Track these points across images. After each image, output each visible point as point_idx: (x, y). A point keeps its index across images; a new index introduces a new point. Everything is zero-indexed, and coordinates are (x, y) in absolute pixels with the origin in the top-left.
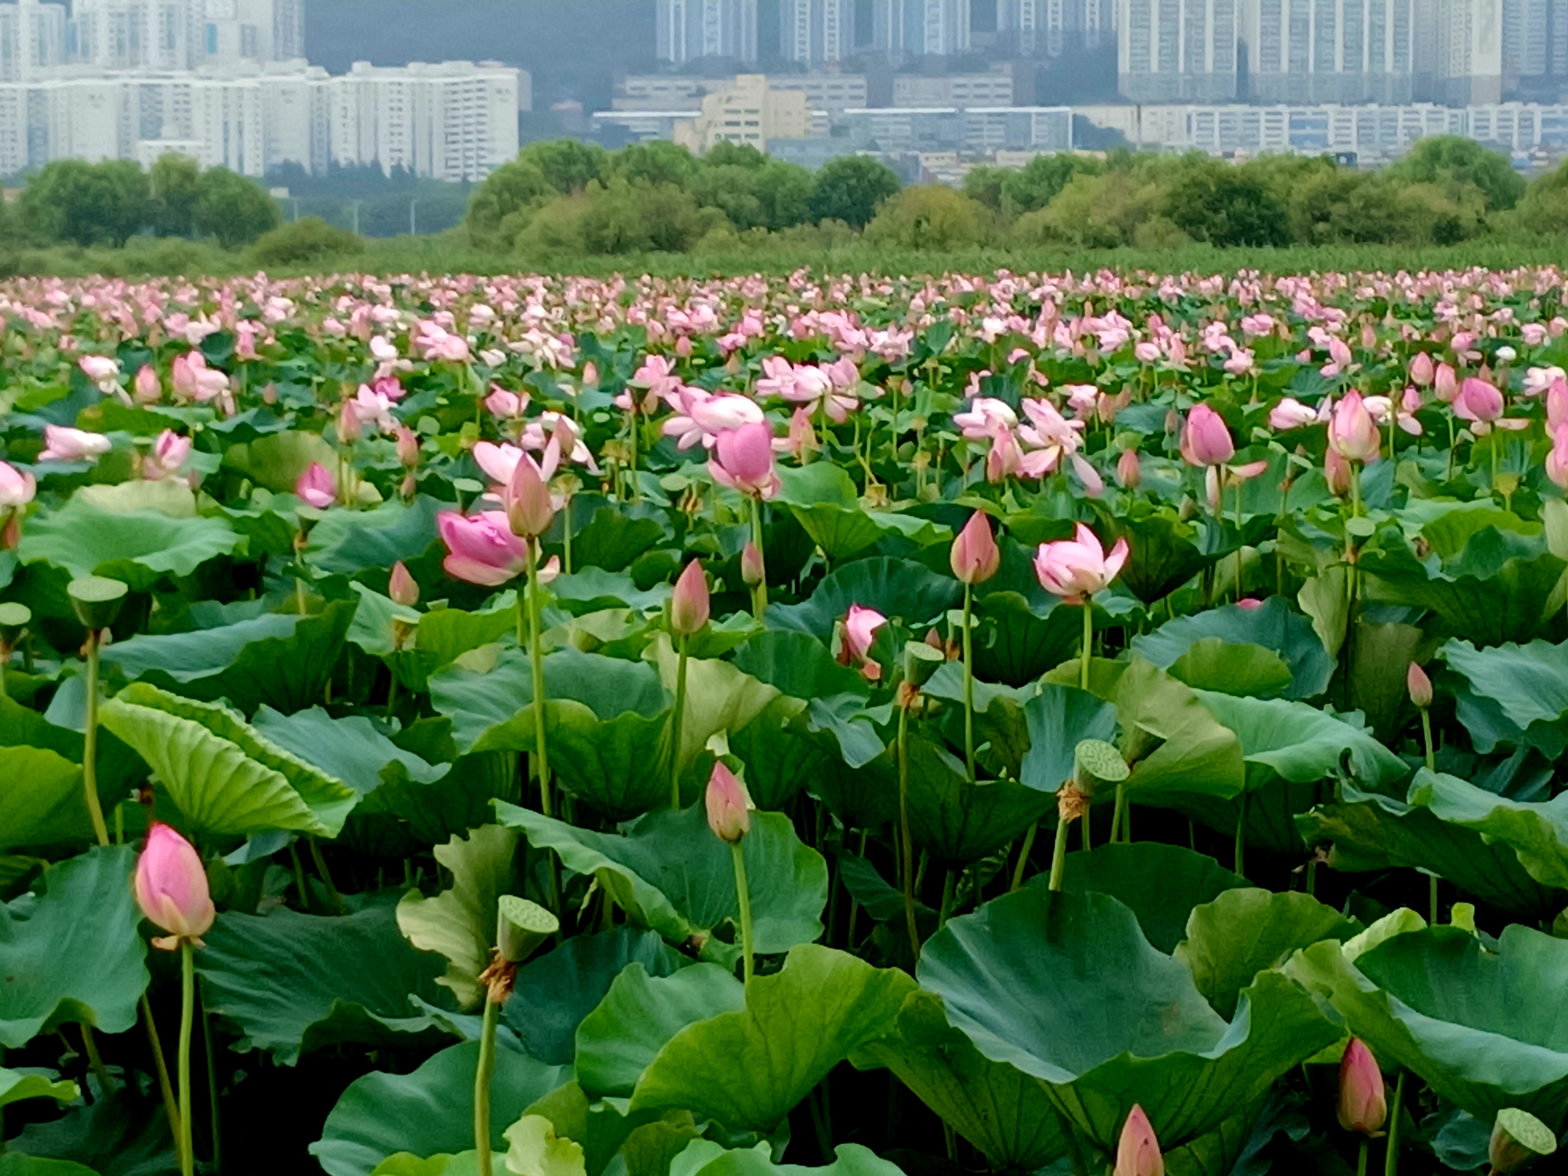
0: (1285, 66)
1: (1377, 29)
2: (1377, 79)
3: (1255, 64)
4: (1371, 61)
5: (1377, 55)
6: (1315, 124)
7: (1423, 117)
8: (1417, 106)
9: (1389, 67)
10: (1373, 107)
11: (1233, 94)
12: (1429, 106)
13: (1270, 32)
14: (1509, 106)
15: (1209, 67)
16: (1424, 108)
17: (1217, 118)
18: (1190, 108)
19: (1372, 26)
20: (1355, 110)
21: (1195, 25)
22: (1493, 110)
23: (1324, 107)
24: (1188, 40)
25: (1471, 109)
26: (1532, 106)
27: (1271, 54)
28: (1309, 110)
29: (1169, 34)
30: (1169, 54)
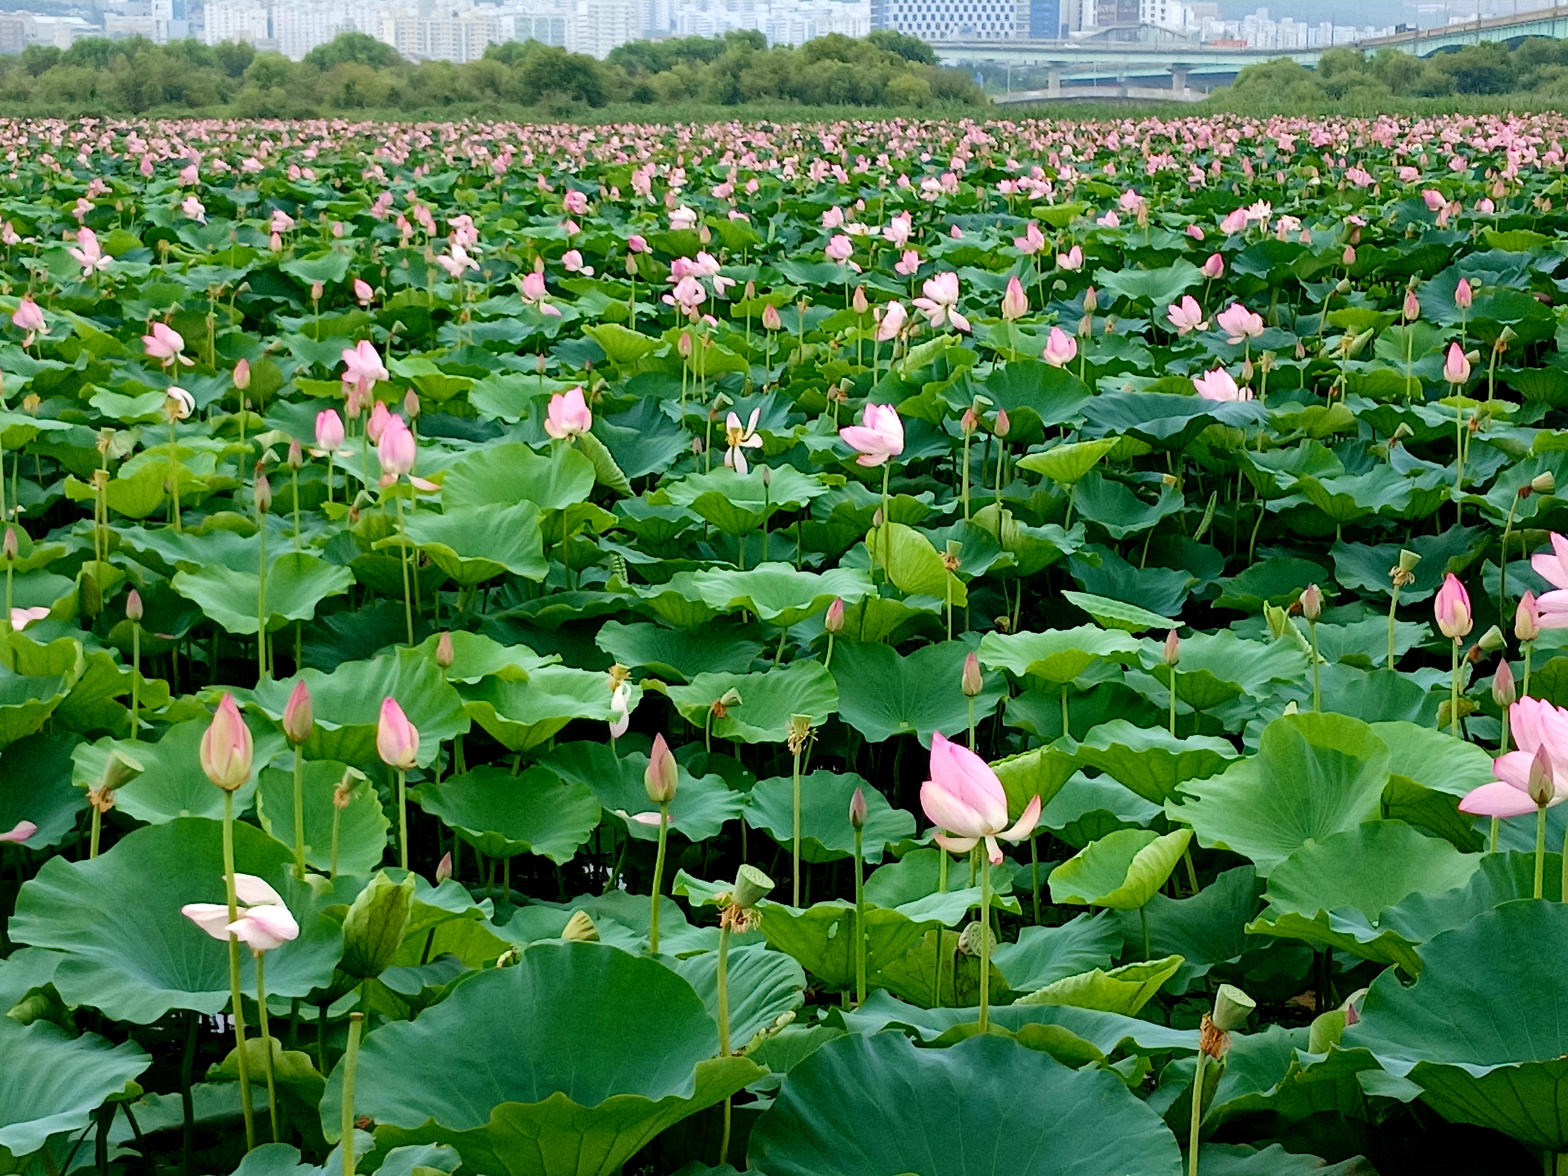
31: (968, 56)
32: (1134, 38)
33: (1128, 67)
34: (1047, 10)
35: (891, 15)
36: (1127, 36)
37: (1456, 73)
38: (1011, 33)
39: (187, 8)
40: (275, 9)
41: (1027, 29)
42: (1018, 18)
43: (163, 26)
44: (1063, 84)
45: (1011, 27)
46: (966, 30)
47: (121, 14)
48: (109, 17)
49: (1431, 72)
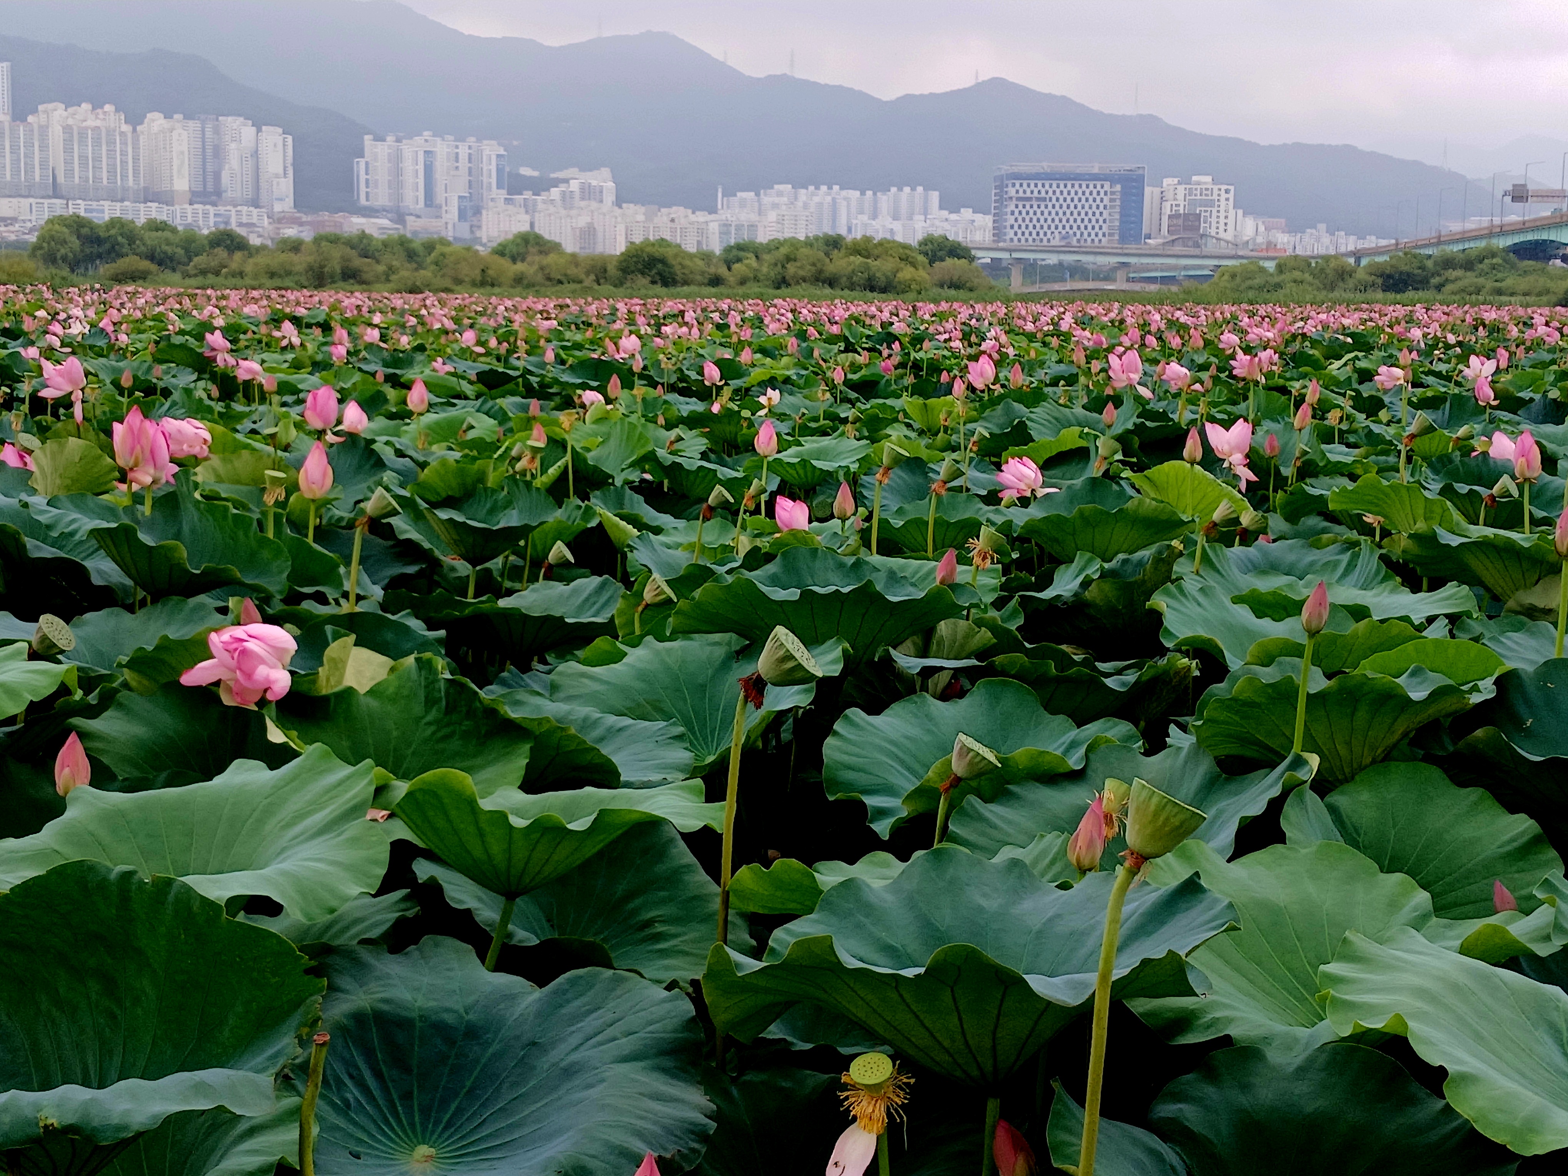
0: (77, 180)
1: (124, 163)
2: (125, 189)
3: (61, 179)
4: (122, 180)
5: (124, 177)
6: (98, 211)
7: (154, 209)
8: (149, 204)
9: (131, 182)
10: (126, 203)
11: (51, 193)
12: (156, 204)
13: (68, 162)
14: (196, 206)
15: (37, 178)
16: (154, 205)
17: (46, 206)
18: (31, 200)
19: (121, 161)
20: (119, 204)
21: (29, 156)
22: (189, 209)
23: (102, 202)
24: (25, 163)
25: (177, 207)
26: (208, 207)
27: (69, 173)
28: (94, 203)
29: (16, 162)
30: (16, 171)
31: (1063, 257)
32: (1197, 245)
33: (1186, 268)
34: (1132, 223)
35: (1008, 224)
36: (1190, 243)
37: (1381, 276)
38: (1103, 239)
39: (470, 213)
40: (537, 215)
41: (1117, 237)
42: (1110, 227)
43: (450, 227)
44: (1128, 280)
45: (1104, 235)
46: (1064, 238)
47: (418, 217)
48: (410, 219)
49: (1361, 275)
